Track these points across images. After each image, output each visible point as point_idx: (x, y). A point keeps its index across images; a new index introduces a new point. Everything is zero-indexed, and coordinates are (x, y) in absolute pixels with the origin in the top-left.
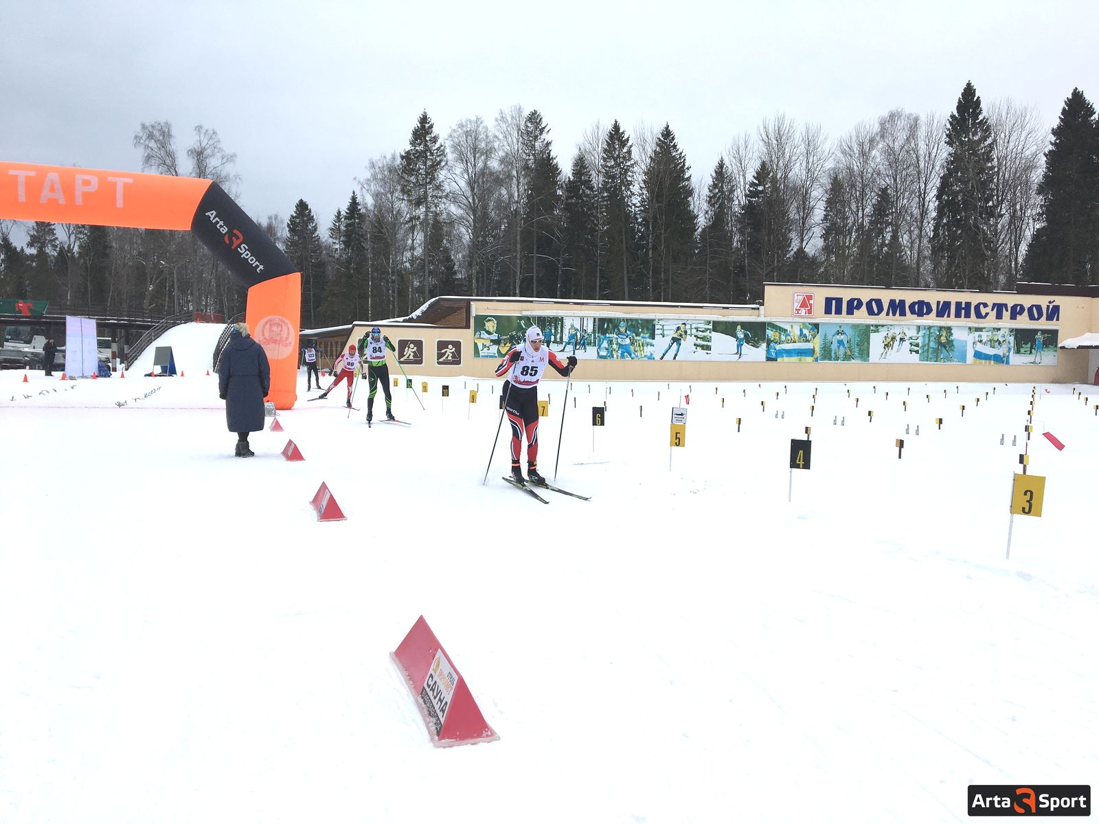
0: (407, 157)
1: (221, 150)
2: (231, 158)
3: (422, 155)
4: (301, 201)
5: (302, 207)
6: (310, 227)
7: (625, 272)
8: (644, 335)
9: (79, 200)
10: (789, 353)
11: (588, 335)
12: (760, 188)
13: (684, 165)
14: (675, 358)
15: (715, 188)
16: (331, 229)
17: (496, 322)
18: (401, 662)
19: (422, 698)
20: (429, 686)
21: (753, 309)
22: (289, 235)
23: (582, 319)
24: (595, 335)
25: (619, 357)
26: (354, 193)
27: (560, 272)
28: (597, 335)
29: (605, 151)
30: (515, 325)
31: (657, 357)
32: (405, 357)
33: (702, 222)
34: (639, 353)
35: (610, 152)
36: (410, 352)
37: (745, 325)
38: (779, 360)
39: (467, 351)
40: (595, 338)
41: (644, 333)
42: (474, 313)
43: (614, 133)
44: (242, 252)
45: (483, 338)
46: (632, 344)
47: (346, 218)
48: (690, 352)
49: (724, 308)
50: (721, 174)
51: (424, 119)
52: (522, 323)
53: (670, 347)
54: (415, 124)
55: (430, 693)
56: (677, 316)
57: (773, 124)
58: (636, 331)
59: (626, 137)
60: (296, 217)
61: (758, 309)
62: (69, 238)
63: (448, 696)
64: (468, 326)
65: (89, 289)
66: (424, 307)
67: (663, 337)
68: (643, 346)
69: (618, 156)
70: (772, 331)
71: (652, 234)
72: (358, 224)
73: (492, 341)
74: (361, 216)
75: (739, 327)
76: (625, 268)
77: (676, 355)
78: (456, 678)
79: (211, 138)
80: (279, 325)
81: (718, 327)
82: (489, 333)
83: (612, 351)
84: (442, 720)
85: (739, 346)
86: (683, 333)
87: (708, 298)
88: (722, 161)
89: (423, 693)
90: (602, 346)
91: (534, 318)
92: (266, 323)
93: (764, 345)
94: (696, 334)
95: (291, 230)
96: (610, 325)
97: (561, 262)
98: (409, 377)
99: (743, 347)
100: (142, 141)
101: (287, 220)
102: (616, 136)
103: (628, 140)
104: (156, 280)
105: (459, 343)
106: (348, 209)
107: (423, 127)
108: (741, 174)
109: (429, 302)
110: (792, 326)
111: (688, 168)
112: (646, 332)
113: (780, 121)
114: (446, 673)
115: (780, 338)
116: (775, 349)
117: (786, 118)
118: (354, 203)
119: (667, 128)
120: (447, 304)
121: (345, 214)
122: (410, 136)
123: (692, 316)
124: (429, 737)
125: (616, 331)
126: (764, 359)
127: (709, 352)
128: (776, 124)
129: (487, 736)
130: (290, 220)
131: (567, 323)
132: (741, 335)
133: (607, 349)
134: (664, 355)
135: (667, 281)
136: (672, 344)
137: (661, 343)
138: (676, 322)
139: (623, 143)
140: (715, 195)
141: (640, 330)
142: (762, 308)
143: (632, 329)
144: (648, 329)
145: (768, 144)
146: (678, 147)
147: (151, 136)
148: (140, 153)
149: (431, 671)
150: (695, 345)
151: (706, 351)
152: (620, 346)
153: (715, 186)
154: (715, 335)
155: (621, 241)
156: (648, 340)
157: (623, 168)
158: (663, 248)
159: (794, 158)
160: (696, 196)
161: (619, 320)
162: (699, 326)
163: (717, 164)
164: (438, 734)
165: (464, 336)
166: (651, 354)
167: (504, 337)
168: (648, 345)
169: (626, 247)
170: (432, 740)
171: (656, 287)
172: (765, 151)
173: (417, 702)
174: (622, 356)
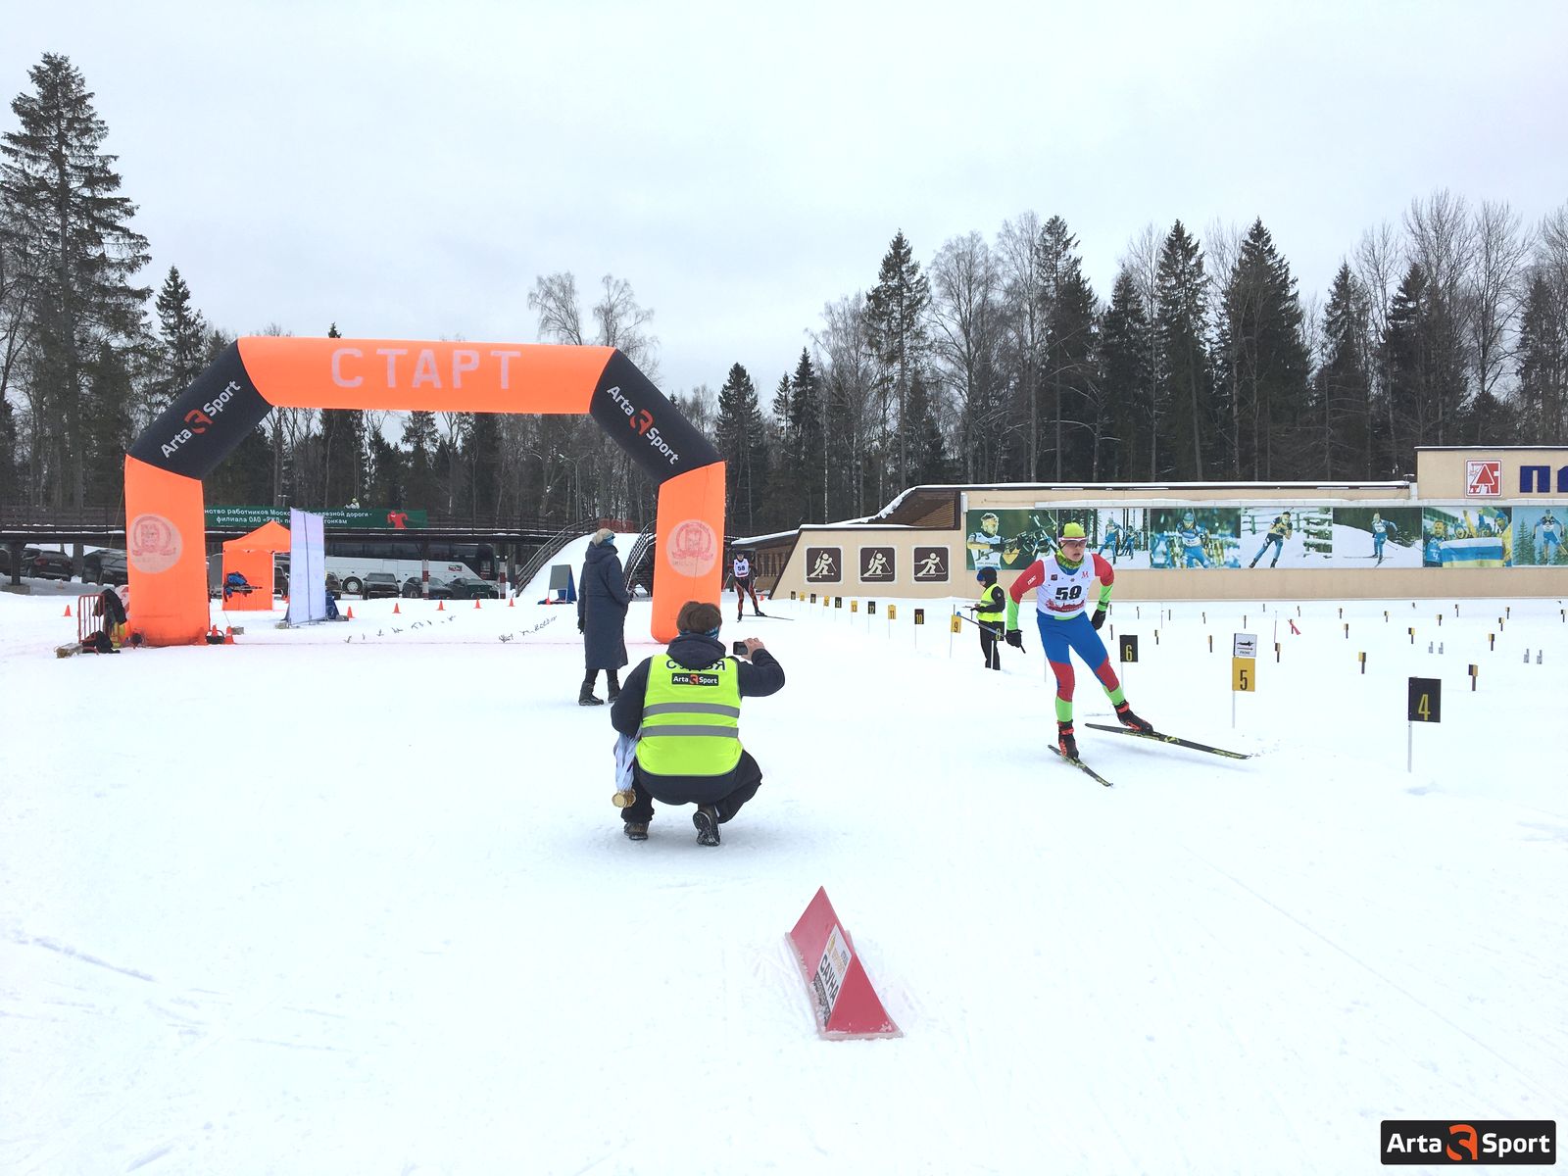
0: (875, 297)
1: (634, 305)
2: (646, 316)
3: (896, 293)
4: (737, 365)
5: (738, 373)
6: (748, 400)
7: (1197, 442)
8: (1223, 532)
9: (457, 383)
10: (1462, 553)
11: (1136, 533)
12: (1411, 305)
13: (1287, 278)
14: (1273, 565)
15: (1335, 309)
16: (776, 401)
17: (997, 519)
18: (796, 942)
19: (815, 984)
20: (822, 969)
21: (1399, 487)
22: (721, 412)
23: (1126, 510)
24: (1146, 534)
25: (1185, 566)
26: (805, 350)
27: (1097, 445)
28: (1149, 533)
29: (1162, 266)
30: (1025, 522)
31: (1245, 563)
32: (871, 572)
33: (1318, 359)
34: (1216, 558)
35: (1169, 266)
36: (876, 564)
37: (1385, 513)
38: (1444, 564)
39: (956, 562)
40: (1146, 538)
41: (1223, 529)
42: (965, 508)
43: (1174, 239)
44: (651, 438)
45: (979, 543)
46: (1205, 545)
47: (795, 385)
48: (1298, 556)
49: (1351, 487)
50: (1344, 286)
51: (899, 243)
52: (1036, 519)
53: (1265, 548)
54: (887, 250)
55: (823, 978)
56: (1275, 502)
57: (1429, 208)
58: (1210, 525)
59: (1193, 243)
60: (730, 388)
61: (1407, 487)
62: (451, 430)
63: (839, 980)
64: (957, 527)
65: (475, 494)
66: (896, 502)
67: (1254, 533)
68: (1222, 548)
69: (1182, 271)
70: (1432, 520)
71: (1238, 382)
72: (810, 392)
73: (992, 546)
74: (815, 382)
75: (1377, 516)
76: (1196, 433)
77: (1275, 560)
78: (849, 956)
79: (622, 291)
80: (697, 532)
81: (1341, 516)
82: (988, 535)
83: (1173, 557)
84: (832, 1007)
85: (1378, 545)
86: (1286, 528)
87: (1329, 473)
88: (1345, 267)
89: (815, 979)
90: (1158, 549)
91: (1053, 511)
92: (682, 530)
93: (1419, 543)
94: (1307, 527)
95: (724, 405)
96: (1170, 519)
97: (1099, 430)
98: (872, 599)
99: (1384, 545)
100: (538, 300)
101: (718, 393)
102: (1179, 244)
103: (1196, 247)
104: (555, 478)
105: (945, 550)
106: (797, 373)
107: (897, 253)
108: (1378, 284)
109: (903, 495)
110: (1465, 513)
111: (1293, 282)
112: (1225, 527)
113: (1441, 202)
114: (840, 953)
115: (1446, 531)
116: (1438, 548)
117: (1451, 197)
118: (805, 363)
119: (1258, 225)
120: (927, 497)
121: (794, 380)
122: (879, 268)
123: (1299, 502)
124: (816, 1028)
125: (1179, 526)
126: (1420, 564)
127: (1328, 554)
128: (1434, 205)
129: (887, 1031)
130: (723, 392)
131: (1104, 518)
132: (1380, 527)
133: (1165, 554)
134: (1256, 560)
135: (1263, 451)
136: (1269, 544)
137: (1250, 543)
138: (1273, 511)
139: (1189, 252)
140: (1336, 320)
141: (1217, 525)
142: (1413, 486)
143: (1204, 523)
144: (1228, 522)
145: (1422, 238)
146: (1276, 252)
147: (549, 293)
148: (536, 315)
149: (826, 952)
150: (1305, 544)
151: (1325, 554)
152: (1186, 548)
153: (1336, 305)
154: (1336, 528)
155: (1190, 393)
156: (1231, 539)
157: (1190, 289)
158: (1255, 401)
159: (1465, 256)
160: (1307, 321)
161: (1184, 511)
162: (1311, 515)
163: (1338, 274)
164: (826, 1024)
165: (953, 541)
166: (1236, 561)
167: (1011, 540)
168: (1229, 546)
169: (1198, 403)
170: (819, 1031)
171: (1245, 459)
172: (1417, 247)
173: (808, 988)
174: (1190, 564)
